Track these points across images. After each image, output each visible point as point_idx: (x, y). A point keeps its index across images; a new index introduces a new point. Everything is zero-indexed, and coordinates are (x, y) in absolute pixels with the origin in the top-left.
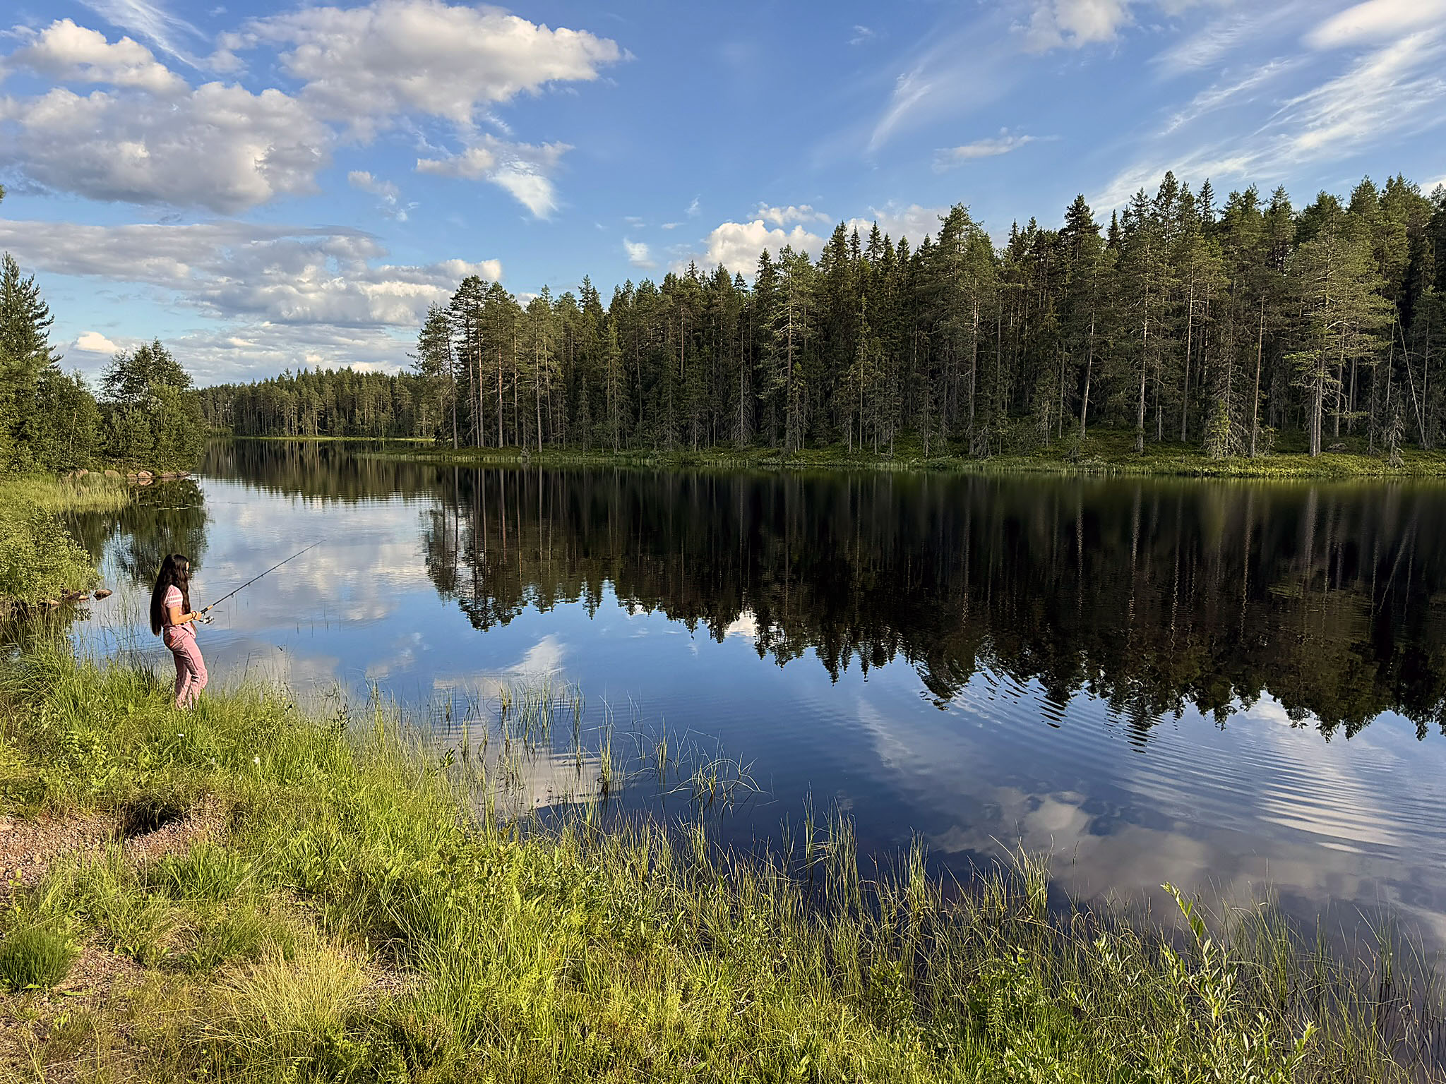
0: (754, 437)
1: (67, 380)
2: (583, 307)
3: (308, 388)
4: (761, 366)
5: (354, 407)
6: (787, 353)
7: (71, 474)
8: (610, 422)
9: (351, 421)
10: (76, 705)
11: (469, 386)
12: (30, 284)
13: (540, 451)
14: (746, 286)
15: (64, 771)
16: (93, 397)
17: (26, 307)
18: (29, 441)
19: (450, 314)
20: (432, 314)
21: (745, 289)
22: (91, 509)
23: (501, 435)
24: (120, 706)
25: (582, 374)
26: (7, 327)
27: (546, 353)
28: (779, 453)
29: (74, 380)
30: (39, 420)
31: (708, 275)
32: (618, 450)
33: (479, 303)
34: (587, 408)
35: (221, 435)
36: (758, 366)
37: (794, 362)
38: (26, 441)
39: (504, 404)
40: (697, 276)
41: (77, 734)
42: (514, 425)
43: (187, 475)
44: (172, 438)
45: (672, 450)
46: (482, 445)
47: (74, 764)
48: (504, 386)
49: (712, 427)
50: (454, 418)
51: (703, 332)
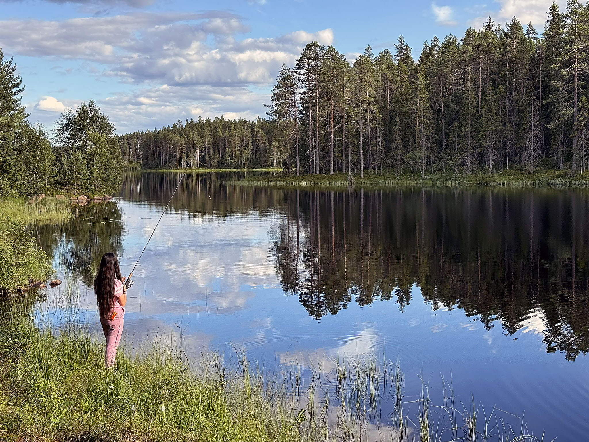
0: (543, 161)
1: (33, 131)
2: (398, 60)
3: (193, 133)
4: (550, 100)
5: (225, 146)
6: (574, 88)
7: (34, 198)
8: (418, 152)
9: (223, 157)
10: (40, 362)
11: (309, 127)
12: (10, 64)
13: (362, 176)
14: (537, 34)
15: (33, 410)
16: (49, 143)
17: (7, 80)
18: (8, 174)
19: (296, 72)
20: (283, 73)
21: (536, 36)
22: (48, 223)
23: (332, 165)
24: (69, 364)
25: (396, 114)
27: (368, 99)
28: (566, 174)
29: (38, 130)
30: (15, 160)
31: (503, 27)
32: (425, 174)
33: (318, 62)
34: (400, 141)
35: (133, 169)
36: (547, 100)
37: (580, 96)
38: (6, 175)
39: (334, 140)
40: (494, 29)
41: (42, 383)
42: (342, 156)
43: (111, 198)
44: (101, 171)
45: (470, 173)
46: (318, 173)
47: (39, 405)
48: (335, 126)
49: (505, 153)
50: (298, 152)
51: (498, 74)
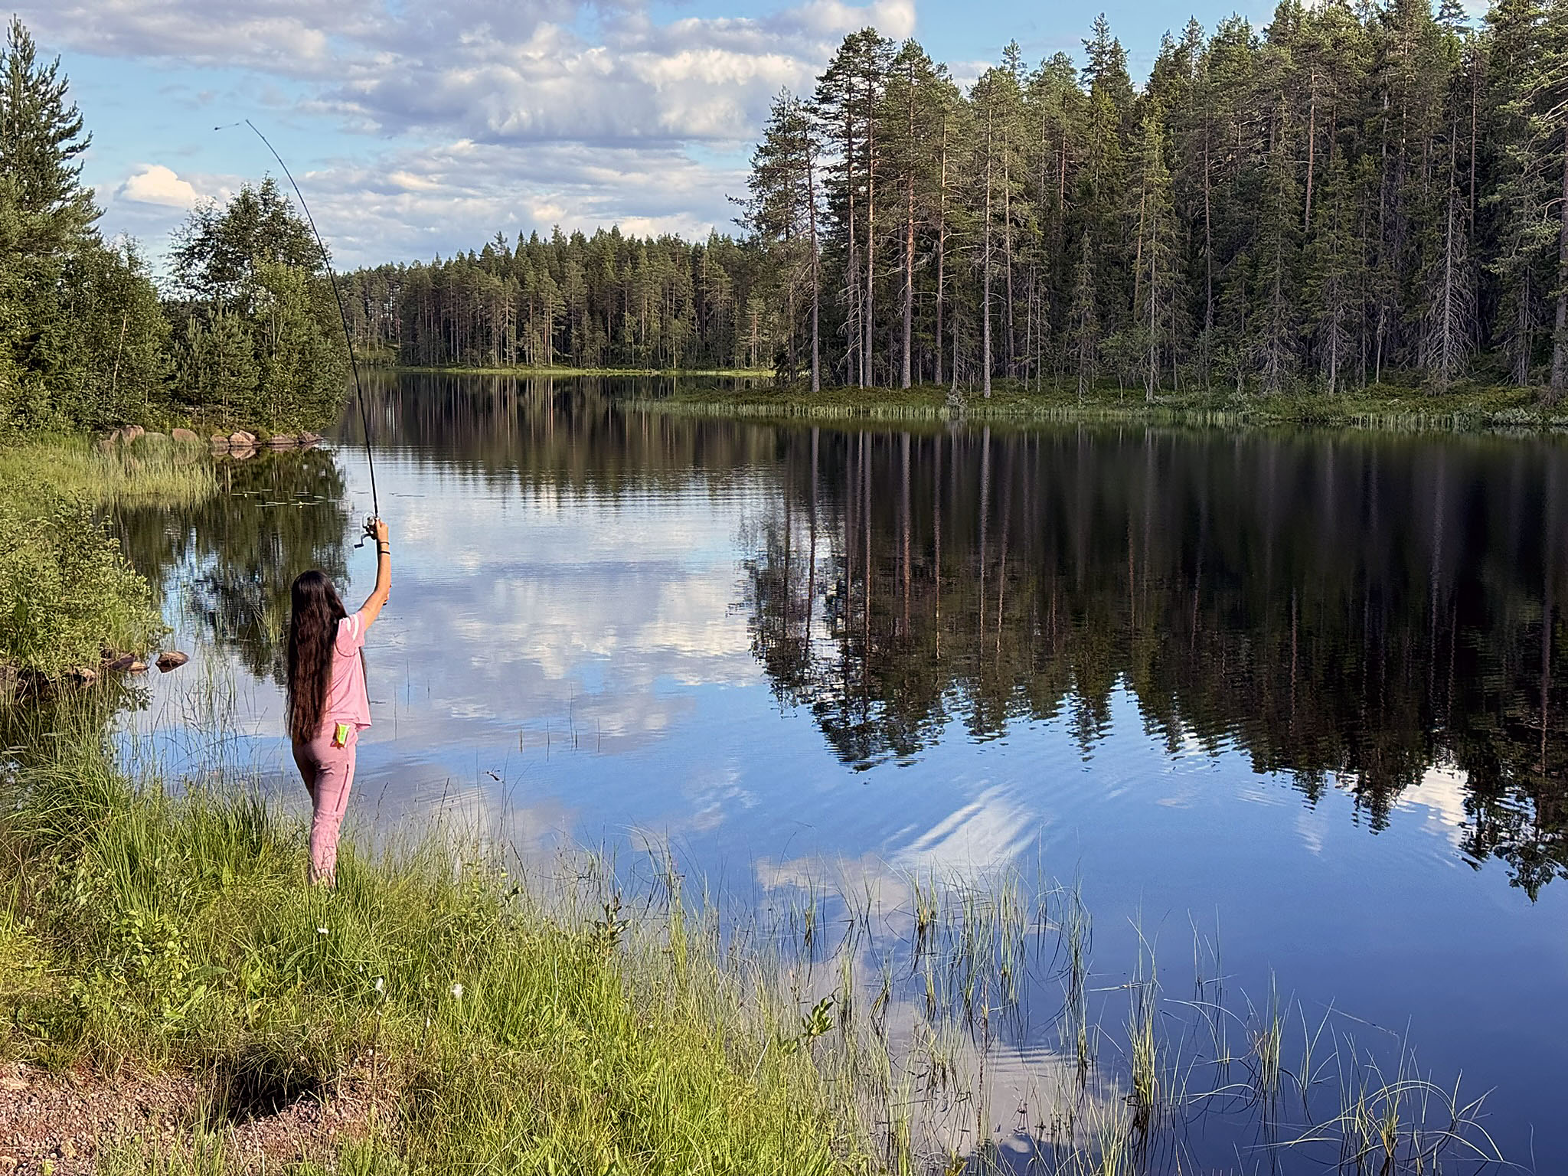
0: (1474, 362)
1: (111, 256)
2: (1090, 82)
3: (538, 271)
4: (1497, 197)
5: (621, 307)
7: (114, 436)
8: (1139, 333)
9: (615, 337)
10: (133, 863)
11: (847, 261)
12: (52, 75)
13: (988, 394)
14: (1466, 19)
15: (117, 986)
16: (155, 289)
17: (44, 118)
18: (45, 371)
19: (815, 111)
20: (780, 112)
21: (1464, 24)
22: (150, 502)
23: (907, 363)
24: (209, 871)
25: (1083, 229)
26: (12, 155)
27: (1008, 187)
28: (1534, 398)
29: (124, 255)
30: (63, 333)
32: (1156, 392)
33: (875, 85)
34: (1091, 302)
35: (375, 365)
36: (1490, 198)
38: (39, 372)
39: (916, 297)
41: (139, 917)
42: (935, 341)
43: (317, 441)
44: (292, 368)
45: (1276, 392)
46: (869, 383)
47: (133, 974)
48: (917, 258)
49: (1373, 338)
50: (816, 328)
51: (1361, 124)
